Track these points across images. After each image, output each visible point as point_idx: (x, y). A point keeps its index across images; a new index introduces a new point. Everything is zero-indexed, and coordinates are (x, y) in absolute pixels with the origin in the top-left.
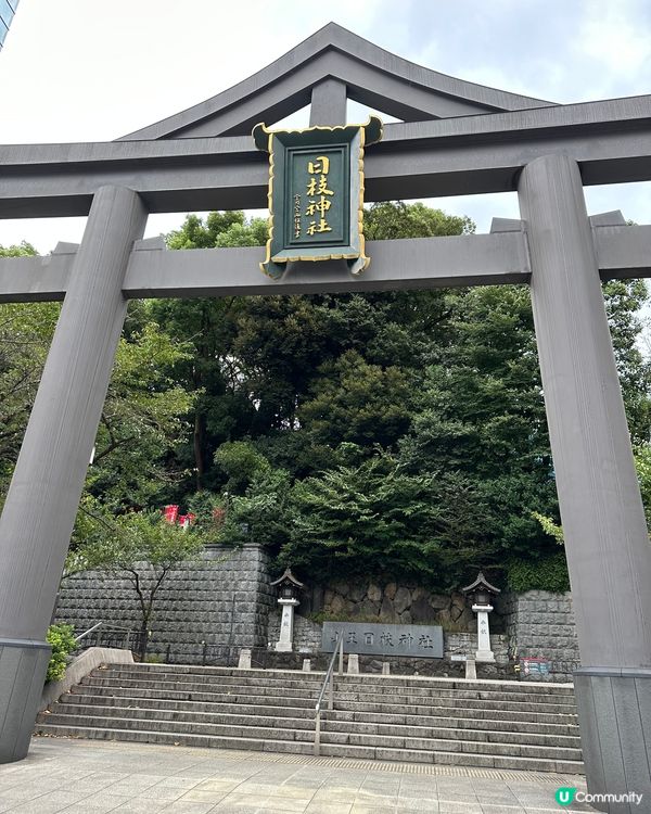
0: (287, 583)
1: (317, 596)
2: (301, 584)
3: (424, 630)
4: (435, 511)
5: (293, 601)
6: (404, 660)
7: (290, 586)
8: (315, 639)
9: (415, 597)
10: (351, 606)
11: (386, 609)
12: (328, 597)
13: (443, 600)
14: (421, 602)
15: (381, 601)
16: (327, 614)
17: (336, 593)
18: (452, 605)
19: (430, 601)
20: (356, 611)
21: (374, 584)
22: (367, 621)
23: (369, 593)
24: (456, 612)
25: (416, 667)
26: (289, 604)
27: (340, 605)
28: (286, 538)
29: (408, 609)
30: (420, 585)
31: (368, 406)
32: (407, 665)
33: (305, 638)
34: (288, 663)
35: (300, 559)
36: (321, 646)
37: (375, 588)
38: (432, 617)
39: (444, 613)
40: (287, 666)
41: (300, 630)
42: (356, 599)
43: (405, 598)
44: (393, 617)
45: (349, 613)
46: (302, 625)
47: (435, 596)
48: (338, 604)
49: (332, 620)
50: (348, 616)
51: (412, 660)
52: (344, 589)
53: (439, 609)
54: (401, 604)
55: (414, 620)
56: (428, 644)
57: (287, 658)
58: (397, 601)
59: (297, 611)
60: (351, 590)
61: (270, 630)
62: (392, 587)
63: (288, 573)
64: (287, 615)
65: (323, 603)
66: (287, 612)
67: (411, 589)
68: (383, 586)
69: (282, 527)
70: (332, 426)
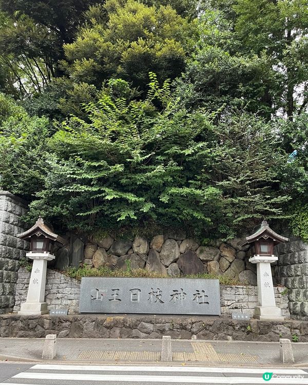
0: (38, 234)
1: (77, 249)
2: (55, 236)
3: (199, 283)
4: (219, 151)
5: (46, 255)
6: (179, 320)
7: (43, 238)
8: (72, 296)
9: (183, 249)
10: (115, 260)
11: (152, 262)
12: (90, 250)
13: (212, 251)
14: (189, 255)
15: (148, 254)
16: (88, 269)
17: (98, 246)
18: (221, 256)
19: (198, 252)
20: (121, 264)
21: (141, 236)
22: (132, 275)
23: (135, 245)
24: (225, 263)
25: (194, 330)
26: (40, 258)
27: (102, 259)
28: (40, 185)
29: (175, 261)
30: (189, 236)
31: (141, 41)
32: (183, 327)
33: (59, 295)
34: (33, 329)
35: (56, 209)
36: (78, 304)
37: (141, 241)
38: (200, 269)
39: (213, 265)
40: (31, 333)
41: (55, 286)
42: (120, 251)
43: (174, 249)
44: (161, 269)
45: (112, 268)
46: (57, 281)
47: (203, 248)
48: (99, 258)
49: (92, 276)
50: (111, 270)
51: (189, 320)
52: (107, 242)
53: (207, 261)
54: (168, 256)
55: (183, 273)
56: (204, 299)
57: (33, 323)
58: (165, 253)
59: (51, 266)
60: (115, 243)
61: (18, 287)
62: (159, 239)
63: (40, 223)
64: (37, 271)
65: (83, 257)
66: (39, 268)
67: (179, 241)
68: (149, 239)
69: (36, 173)
70: (98, 67)
